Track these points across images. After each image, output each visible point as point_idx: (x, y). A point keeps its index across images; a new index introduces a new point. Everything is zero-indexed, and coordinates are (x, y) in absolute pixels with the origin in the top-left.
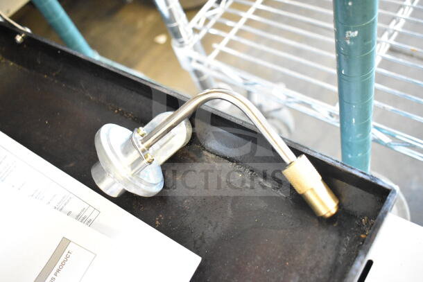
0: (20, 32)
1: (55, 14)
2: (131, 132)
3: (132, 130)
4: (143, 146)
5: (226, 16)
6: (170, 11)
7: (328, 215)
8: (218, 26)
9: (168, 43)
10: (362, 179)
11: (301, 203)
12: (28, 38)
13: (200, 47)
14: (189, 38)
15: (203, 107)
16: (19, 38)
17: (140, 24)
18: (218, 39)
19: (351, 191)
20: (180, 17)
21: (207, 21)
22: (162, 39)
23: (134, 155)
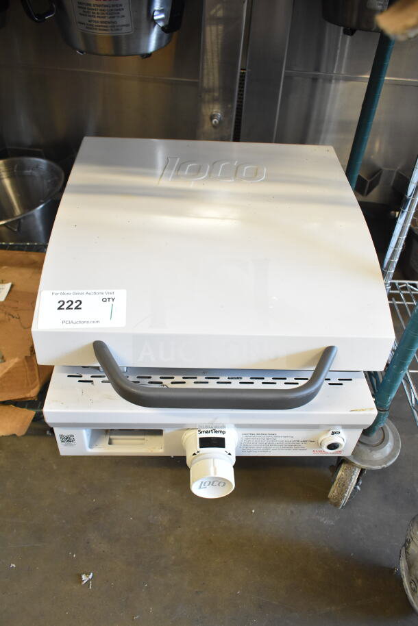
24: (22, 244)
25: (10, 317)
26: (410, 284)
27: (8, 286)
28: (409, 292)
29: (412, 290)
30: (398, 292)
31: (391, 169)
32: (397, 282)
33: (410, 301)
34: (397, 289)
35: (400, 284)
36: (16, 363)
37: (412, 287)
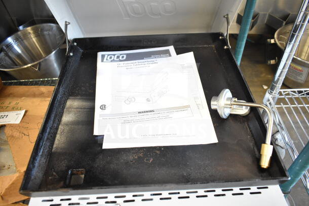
0: (227, 46)
1: (240, 48)
2: (232, 97)
3: (233, 97)
4: (233, 103)
5: (297, 99)
6: (278, 79)
7: (263, 167)
8: (290, 99)
9: (266, 90)
10: (283, 167)
11: (258, 159)
12: (228, 49)
13: (276, 100)
14: (275, 93)
15: (260, 109)
16: (226, 47)
17: (263, 75)
18: (286, 103)
19: (275, 168)
20: (280, 84)
21: (288, 94)
22: (265, 87)
23: (229, 102)
24: (37, 80)
25: (23, 135)
26: (292, 91)
27: (23, 112)
28: (290, 96)
29: (293, 95)
30: (283, 97)
31: (265, 13)
32: (282, 90)
33: (294, 105)
34: (282, 95)
35: (284, 92)
36: (18, 177)
37: (292, 93)
